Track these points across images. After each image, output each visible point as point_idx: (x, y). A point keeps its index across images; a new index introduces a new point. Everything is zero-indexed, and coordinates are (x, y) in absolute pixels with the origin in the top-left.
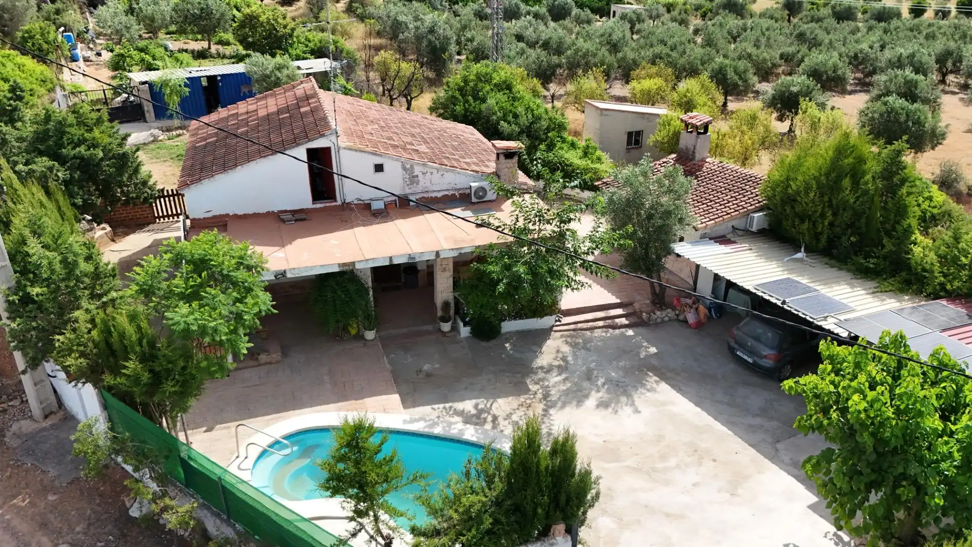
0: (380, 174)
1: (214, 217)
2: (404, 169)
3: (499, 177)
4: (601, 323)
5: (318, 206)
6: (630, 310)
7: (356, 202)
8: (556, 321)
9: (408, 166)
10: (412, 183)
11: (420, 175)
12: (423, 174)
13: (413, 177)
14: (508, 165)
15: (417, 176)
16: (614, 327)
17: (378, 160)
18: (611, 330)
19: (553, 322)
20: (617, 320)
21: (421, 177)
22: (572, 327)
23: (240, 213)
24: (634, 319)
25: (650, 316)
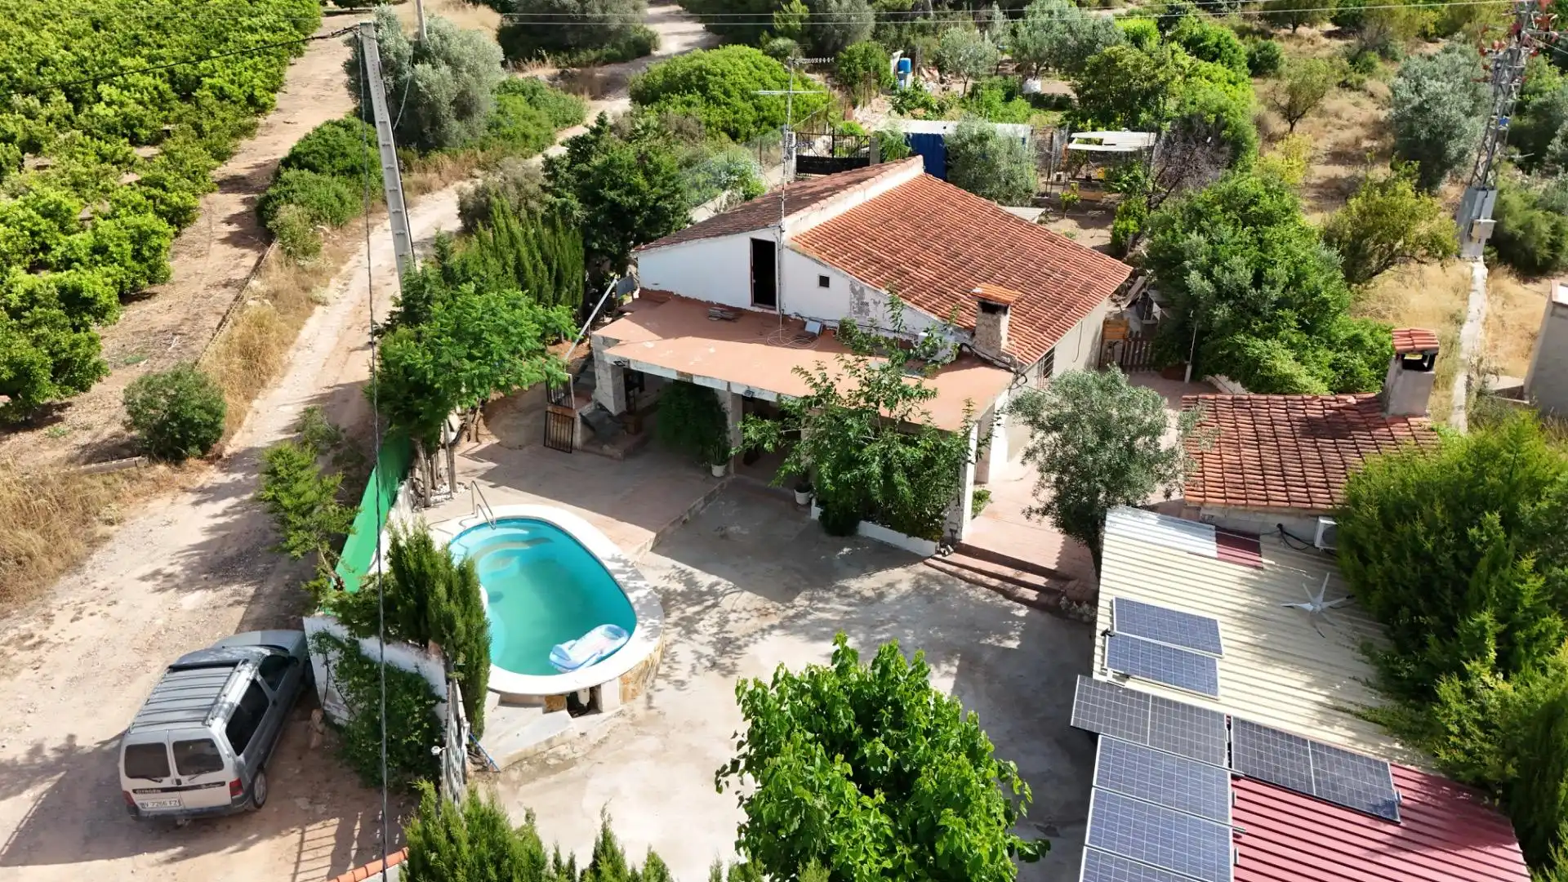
0: (824, 289)
1: (661, 292)
2: (853, 290)
3: (973, 335)
4: (995, 582)
5: (757, 309)
6: (1055, 586)
7: (793, 317)
8: (939, 552)
9: (857, 288)
10: (860, 311)
11: (871, 304)
12: (875, 303)
13: (863, 303)
14: (987, 322)
15: (867, 304)
16: (1008, 595)
17: (825, 273)
18: (1001, 597)
19: (933, 552)
20: (1023, 590)
21: (871, 306)
22: (954, 569)
23: (683, 294)
24: (1049, 600)
25: (1071, 605)
